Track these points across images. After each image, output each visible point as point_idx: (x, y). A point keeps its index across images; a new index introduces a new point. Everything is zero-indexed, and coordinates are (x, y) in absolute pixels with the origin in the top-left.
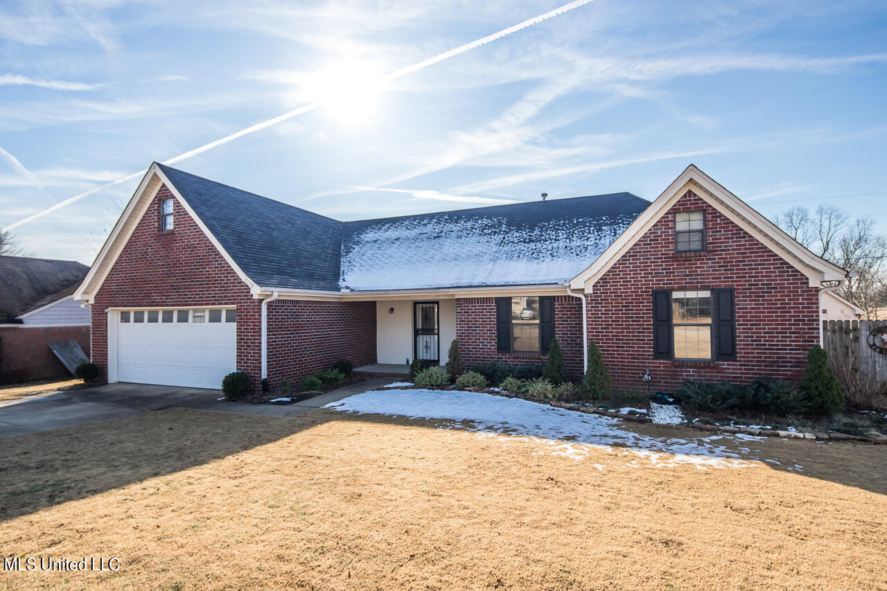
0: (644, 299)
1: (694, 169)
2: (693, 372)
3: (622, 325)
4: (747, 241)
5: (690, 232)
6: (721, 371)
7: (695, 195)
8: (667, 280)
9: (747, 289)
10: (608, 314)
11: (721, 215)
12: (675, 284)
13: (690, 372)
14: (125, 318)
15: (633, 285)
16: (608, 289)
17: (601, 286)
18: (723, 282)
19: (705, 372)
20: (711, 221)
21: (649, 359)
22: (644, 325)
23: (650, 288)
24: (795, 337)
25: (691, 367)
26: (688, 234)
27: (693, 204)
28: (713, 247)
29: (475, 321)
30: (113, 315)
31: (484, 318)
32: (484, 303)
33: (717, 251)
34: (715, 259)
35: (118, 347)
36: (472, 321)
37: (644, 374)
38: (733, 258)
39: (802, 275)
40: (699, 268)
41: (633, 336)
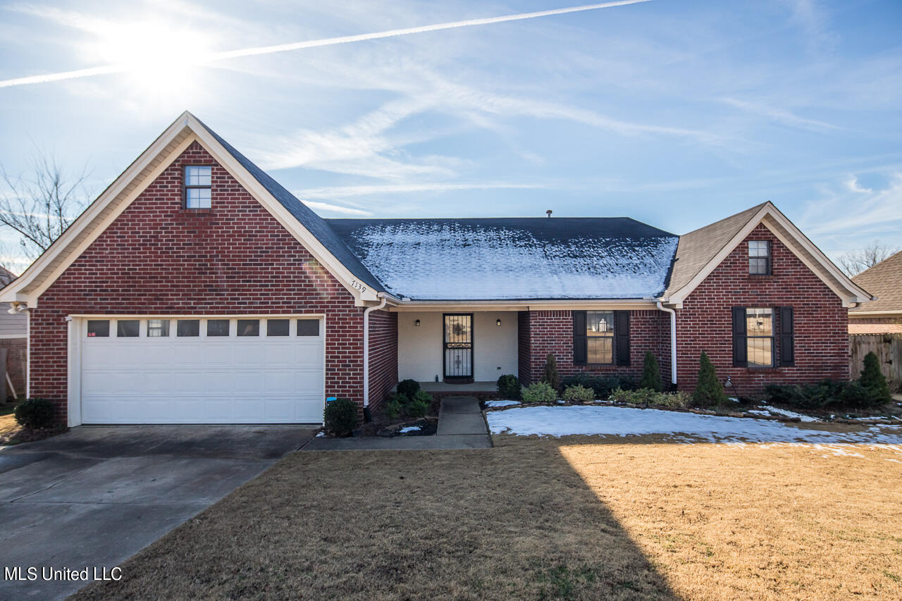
0: (725, 314)
1: (770, 205)
2: (763, 377)
3: (707, 337)
4: (801, 268)
5: (758, 258)
6: (783, 375)
7: (765, 227)
8: (744, 298)
9: (802, 308)
10: (696, 327)
11: (783, 246)
12: (749, 301)
13: (760, 377)
14: (98, 330)
15: (716, 302)
16: (695, 305)
17: (689, 302)
18: (785, 301)
19: (772, 377)
20: (777, 250)
21: (729, 367)
22: (725, 337)
23: (731, 305)
24: (833, 346)
25: (762, 373)
26: (756, 260)
27: (763, 235)
28: (778, 272)
29: (550, 334)
30: (76, 327)
31: (560, 331)
32: (560, 316)
33: (780, 275)
34: (779, 282)
35: (81, 373)
36: (547, 334)
37: (726, 381)
38: (792, 282)
39: (838, 297)
40: (768, 289)
41: (716, 347)
